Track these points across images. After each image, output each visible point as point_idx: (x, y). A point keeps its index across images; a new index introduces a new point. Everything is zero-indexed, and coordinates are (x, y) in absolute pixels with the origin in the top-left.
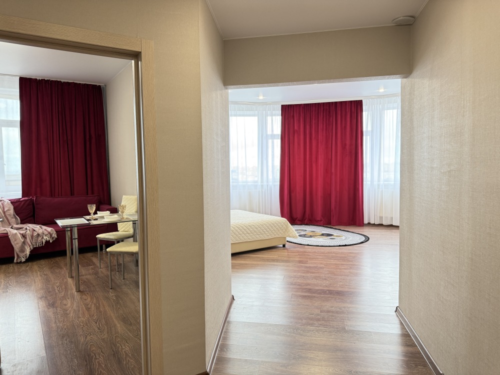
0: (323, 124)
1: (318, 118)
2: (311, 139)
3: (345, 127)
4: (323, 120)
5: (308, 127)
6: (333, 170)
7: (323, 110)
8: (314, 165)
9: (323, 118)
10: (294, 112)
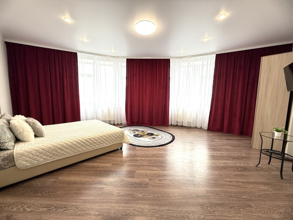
0: (149, 71)
1: (147, 67)
2: (143, 79)
3: (161, 73)
4: (149, 69)
5: (141, 72)
6: (154, 97)
7: (150, 63)
8: (144, 93)
9: (149, 67)
10: (133, 63)
